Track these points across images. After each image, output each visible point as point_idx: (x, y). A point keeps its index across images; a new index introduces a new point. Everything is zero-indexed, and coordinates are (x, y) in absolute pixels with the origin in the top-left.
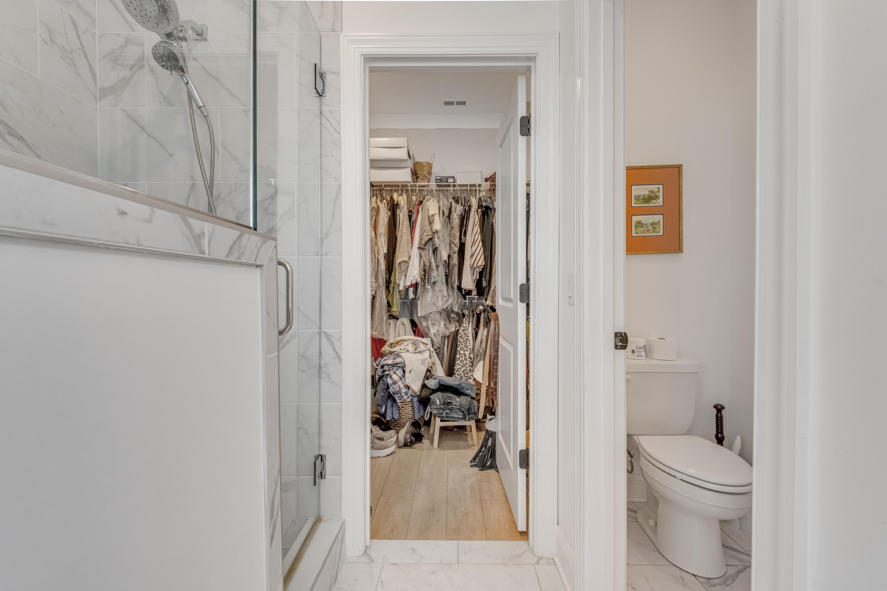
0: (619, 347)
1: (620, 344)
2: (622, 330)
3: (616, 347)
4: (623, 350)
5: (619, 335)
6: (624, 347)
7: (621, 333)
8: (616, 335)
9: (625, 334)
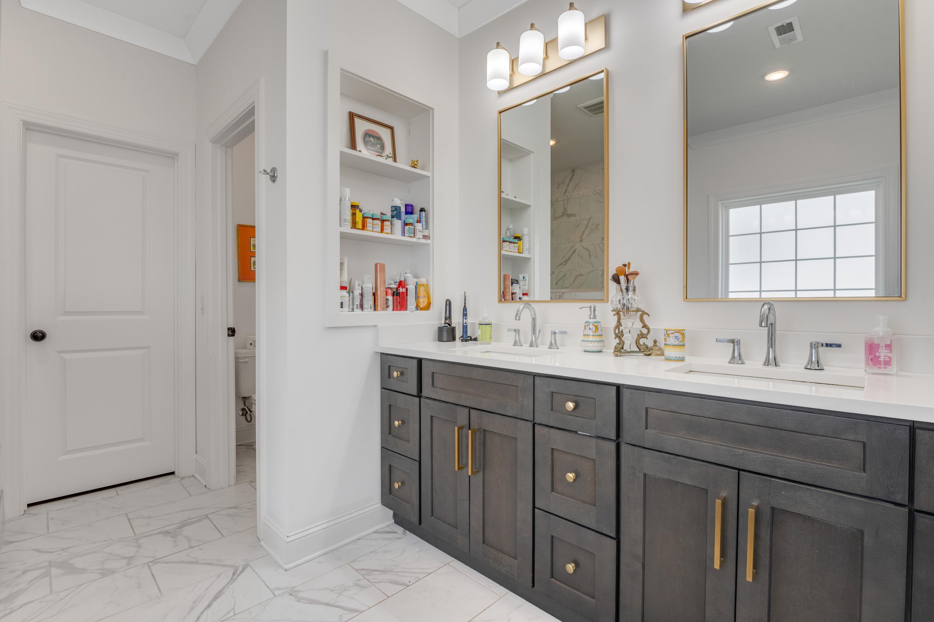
0: (230, 335)
1: (231, 334)
2: (232, 327)
3: (229, 335)
4: (233, 337)
5: (230, 329)
6: (233, 335)
7: (231, 328)
8: (229, 329)
9: (234, 328)
